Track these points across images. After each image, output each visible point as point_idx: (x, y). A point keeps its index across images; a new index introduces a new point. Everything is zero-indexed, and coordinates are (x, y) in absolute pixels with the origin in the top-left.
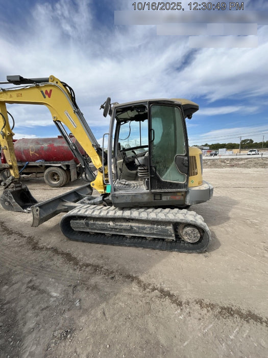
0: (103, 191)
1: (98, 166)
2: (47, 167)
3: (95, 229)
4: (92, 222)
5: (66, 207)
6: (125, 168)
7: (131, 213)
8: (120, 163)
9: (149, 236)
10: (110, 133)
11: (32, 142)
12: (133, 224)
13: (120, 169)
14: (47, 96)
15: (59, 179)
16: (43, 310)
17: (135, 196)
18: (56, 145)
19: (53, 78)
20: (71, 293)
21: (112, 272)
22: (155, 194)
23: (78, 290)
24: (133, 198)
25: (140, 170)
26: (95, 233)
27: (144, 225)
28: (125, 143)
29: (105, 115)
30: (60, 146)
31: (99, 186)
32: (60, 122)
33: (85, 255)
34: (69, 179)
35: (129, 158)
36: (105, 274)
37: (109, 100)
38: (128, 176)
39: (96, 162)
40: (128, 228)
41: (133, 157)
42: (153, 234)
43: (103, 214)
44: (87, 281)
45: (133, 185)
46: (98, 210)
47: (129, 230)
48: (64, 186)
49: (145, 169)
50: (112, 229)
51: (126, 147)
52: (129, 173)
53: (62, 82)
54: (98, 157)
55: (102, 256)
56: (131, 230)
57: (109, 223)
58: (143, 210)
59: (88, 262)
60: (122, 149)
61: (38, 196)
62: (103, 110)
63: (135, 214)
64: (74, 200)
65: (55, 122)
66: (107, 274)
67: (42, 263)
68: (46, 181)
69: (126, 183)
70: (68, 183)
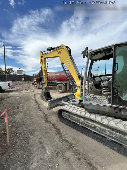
0: (80, 98)
1: (78, 85)
2: (58, 83)
3: (73, 120)
4: (72, 115)
5: (62, 104)
6: (94, 87)
7: (96, 117)
8: (91, 84)
9: (108, 137)
10: (86, 67)
11: (54, 73)
12: (97, 125)
13: (91, 88)
14: (59, 53)
15: (62, 89)
16: (41, 159)
17: (100, 106)
18: (62, 74)
19: (62, 45)
20: (55, 156)
21: (79, 154)
22: (115, 108)
23: (59, 157)
24: (98, 107)
25: (104, 90)
26: (73, 122)
27: (105, 128)
28: (95, 73)
29: (84, 57)
30: (64, 75)
31: (78, 96)
32: (63, 64)
33: (66, 133)
34: (66, 90)
35: (97, 82)
36: (75, 153)
37: (87, 48)
38: (96, 93)
39: (78, 83)
40: (93, 126)
41: (100, 81)
42: (112, 137)
43: (78, 113)
44: (64, 153)
45: (98, 99)
46: (76, 109)
47: (93, 128)
48: (63, 92)
49: (108, 90)
50: (82, 123)
51: (95, 75)
52: (96, 90)
53: (66, 46)
54: (79, 80)
55: (75, 139)
56: (95, 128)
57: (81, 119)
58: (104, 117)
59: (67, 139)
60: (93, 76)
61: (53, 95)
62: (83, 54)
63: (99, 118)
64: (66, 100)
65: (62, 64)
66: (76, 153)
67: (47, 130)
68: (57, 89)
69: (94, 97)
70: (65, 91)
